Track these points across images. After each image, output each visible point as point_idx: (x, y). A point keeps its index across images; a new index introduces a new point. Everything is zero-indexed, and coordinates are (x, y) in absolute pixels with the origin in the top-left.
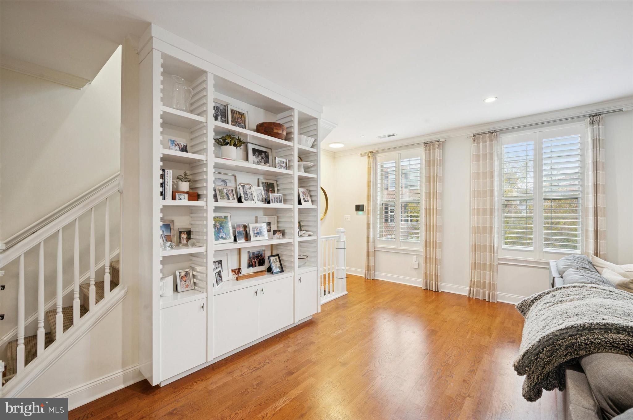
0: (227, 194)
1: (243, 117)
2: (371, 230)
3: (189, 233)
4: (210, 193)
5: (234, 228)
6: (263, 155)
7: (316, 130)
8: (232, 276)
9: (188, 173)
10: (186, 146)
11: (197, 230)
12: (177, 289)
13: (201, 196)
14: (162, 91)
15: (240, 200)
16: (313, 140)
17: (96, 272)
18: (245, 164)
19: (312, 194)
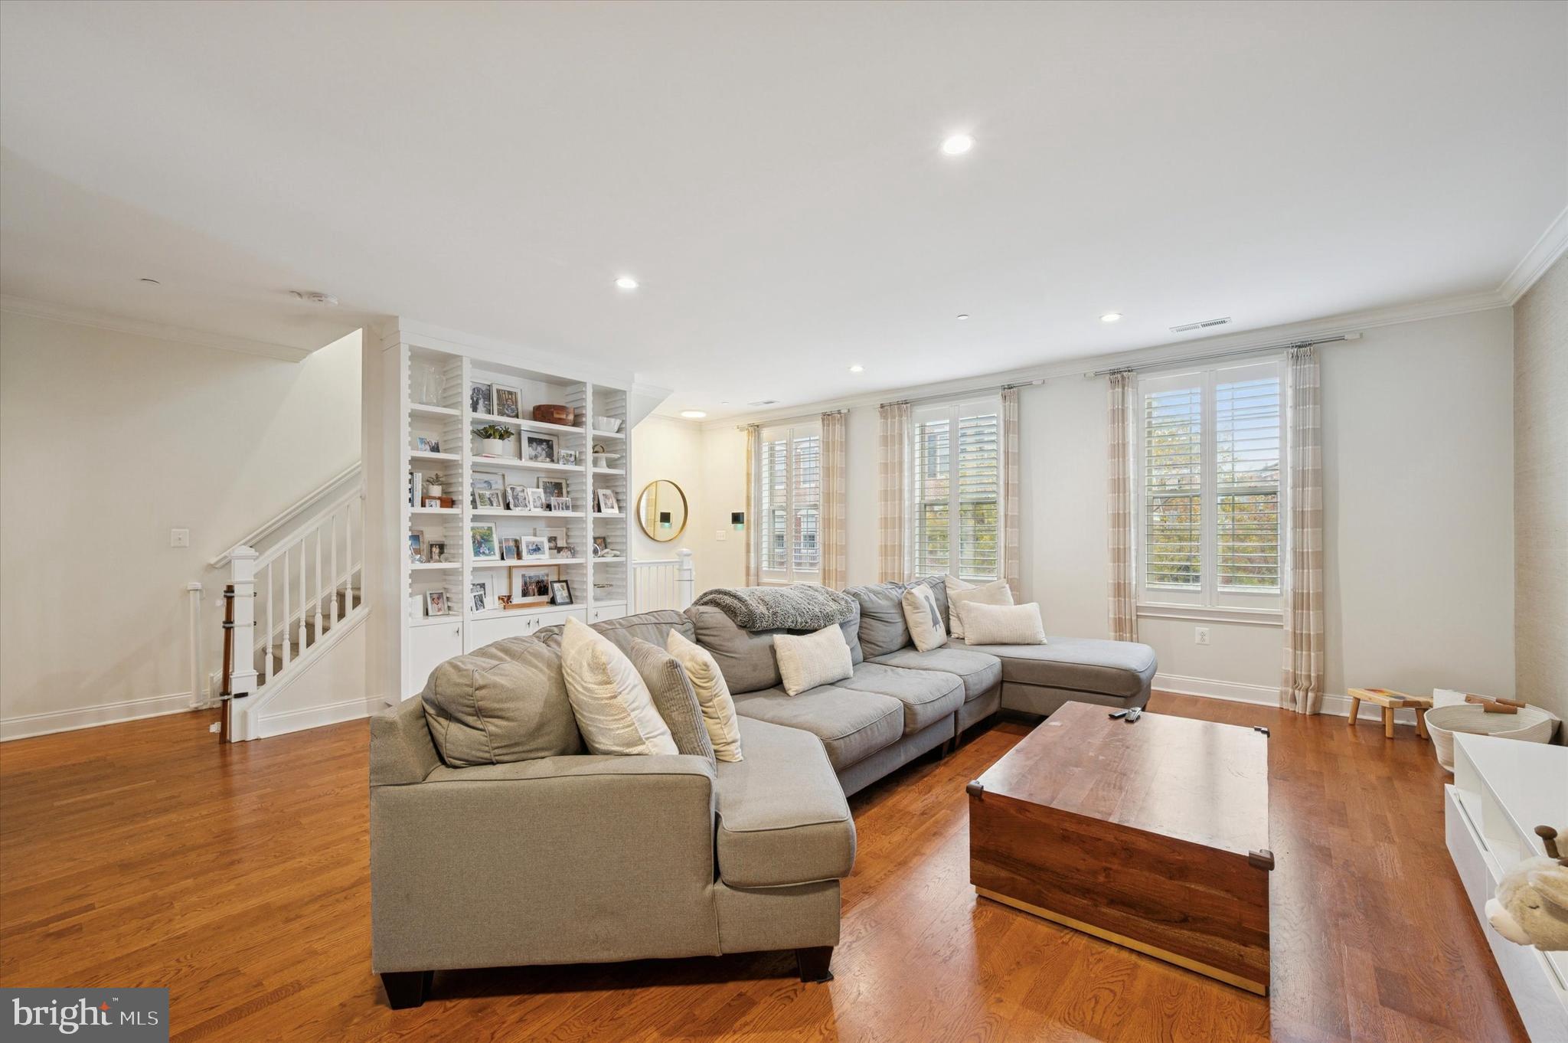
0: (489, 499)
1: (514, 396)
2: (752, 555)
3: (442, 547)
4: (467, 499)
5: (500, 542)
6: (544, 446)
7: (624, 407)
8: (498, 604)
9: (440, 474)
10: (437, 444)
11: (452, 542)
12: (427, 614)
13: (456, 502)
14: (410, 377)
15: (508, 507)
16: (618, 422)
17: (322, 599)
18: (516, 462)
19: (620, 497)
